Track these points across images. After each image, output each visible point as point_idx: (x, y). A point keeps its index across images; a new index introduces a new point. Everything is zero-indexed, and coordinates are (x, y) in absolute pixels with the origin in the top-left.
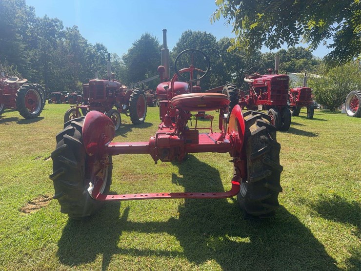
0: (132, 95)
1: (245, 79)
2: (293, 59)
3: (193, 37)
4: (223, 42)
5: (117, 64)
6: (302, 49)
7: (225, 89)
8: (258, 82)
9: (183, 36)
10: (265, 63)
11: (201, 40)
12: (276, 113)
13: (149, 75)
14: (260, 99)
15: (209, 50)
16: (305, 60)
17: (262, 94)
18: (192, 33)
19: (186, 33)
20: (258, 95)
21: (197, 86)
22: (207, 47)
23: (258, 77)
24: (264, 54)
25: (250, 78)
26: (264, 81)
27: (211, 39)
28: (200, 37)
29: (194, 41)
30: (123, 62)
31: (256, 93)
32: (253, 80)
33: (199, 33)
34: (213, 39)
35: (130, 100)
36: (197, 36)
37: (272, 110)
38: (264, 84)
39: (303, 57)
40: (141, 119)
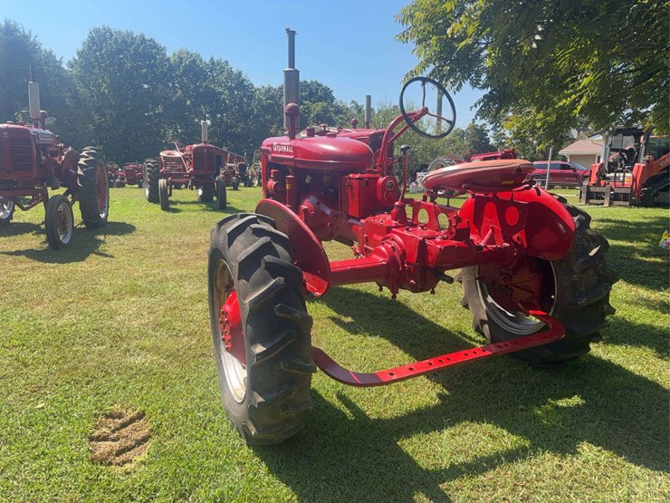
0: (81, 162)
2: (305, 102)
3: (116, 42)
4: (181, 59)
6: (318, 84)
9: (92, 38)
10: (263, 106)
11: (136, 50)
15: (154, 72)
16: (325, 104)
18: (111, 34)
19: (97, 31)
22: (148, 66)
24: (259, 90)
27: (154, 51)
28: (133, 43)
29: (119, 51)
33: (129, 34)
34: (160, 50)
35: (80, 172)
36: (125, 42)
39: (320, 99)
40: (102, 215)
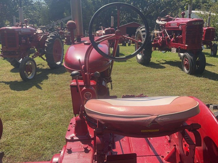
0: (47, 40)
1: (157, 21)
5: (39, 4)
7: (139, 32)
8: (171, 25)
12: (192, 58)
13: (67, 14)
14: (173, 41)
17: (175, 37)
20: (171, 37)
21: (111, 27)
23: (171, 20)
25: (162, 21)
26: (178, 24)
30: (44, 2)
31: (169, 36)
32: (165, 22)
35: (46, 45)
37: (187, 54)
38: (178, 28)
40: (59, 63)
